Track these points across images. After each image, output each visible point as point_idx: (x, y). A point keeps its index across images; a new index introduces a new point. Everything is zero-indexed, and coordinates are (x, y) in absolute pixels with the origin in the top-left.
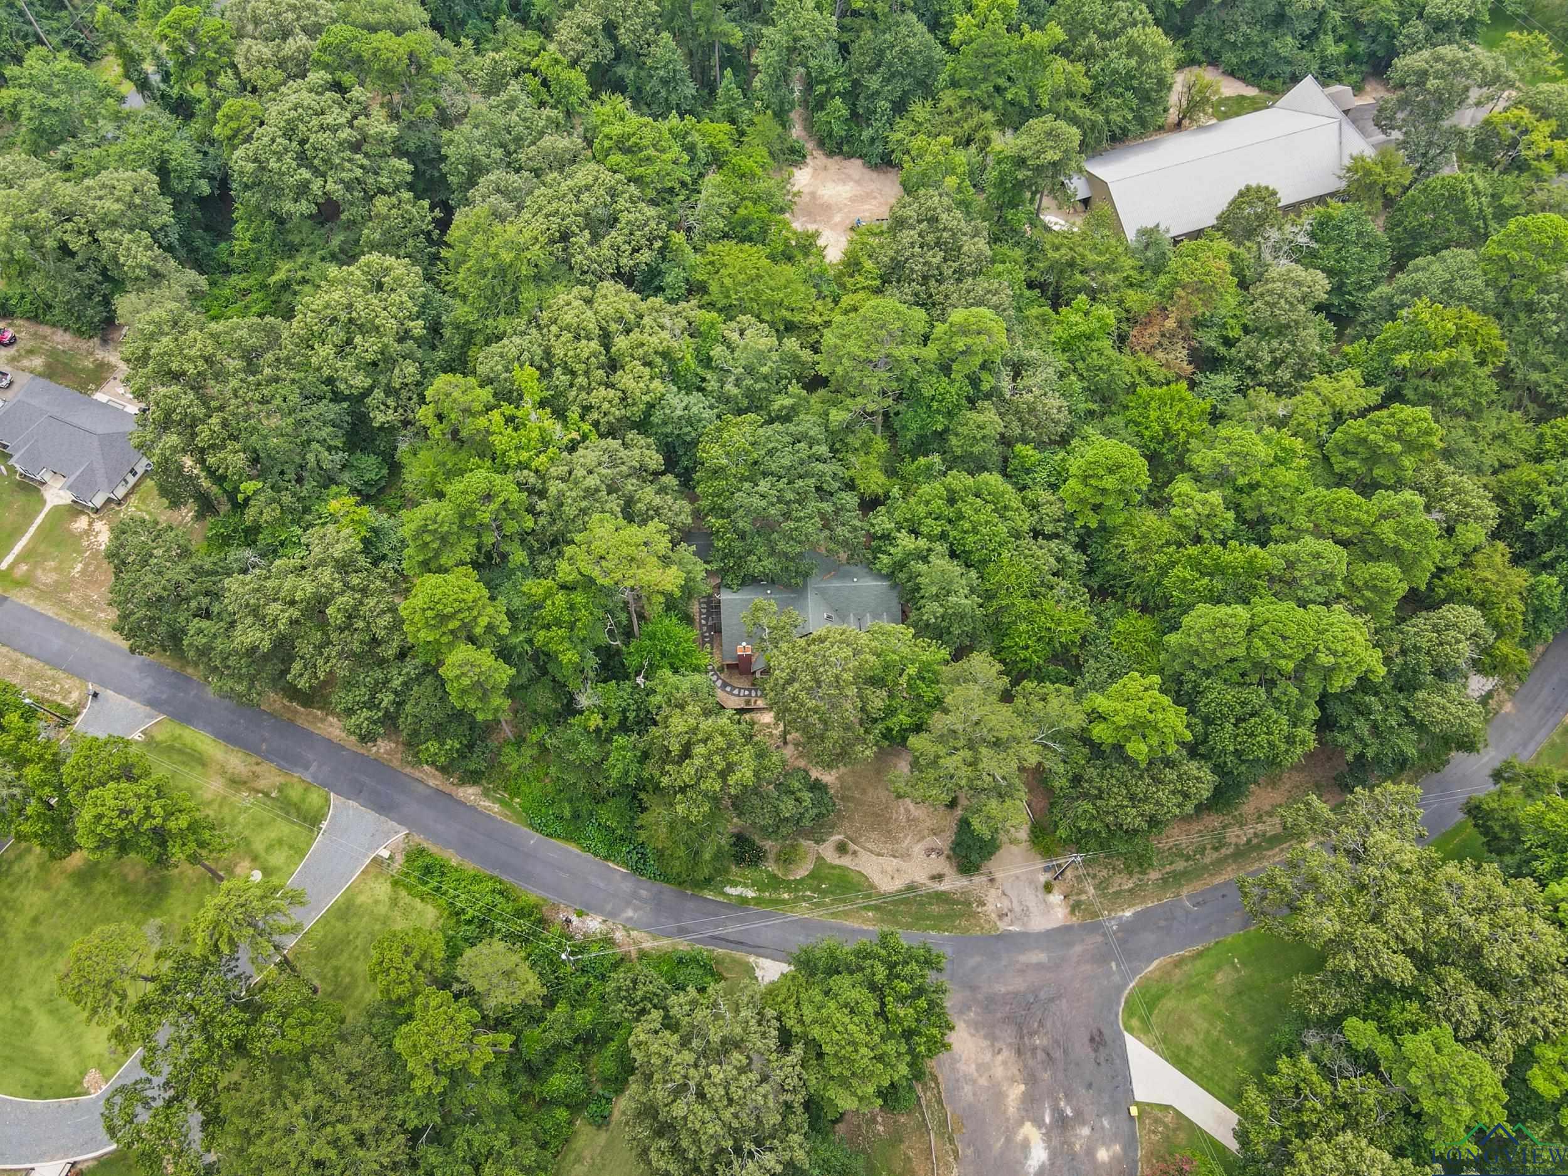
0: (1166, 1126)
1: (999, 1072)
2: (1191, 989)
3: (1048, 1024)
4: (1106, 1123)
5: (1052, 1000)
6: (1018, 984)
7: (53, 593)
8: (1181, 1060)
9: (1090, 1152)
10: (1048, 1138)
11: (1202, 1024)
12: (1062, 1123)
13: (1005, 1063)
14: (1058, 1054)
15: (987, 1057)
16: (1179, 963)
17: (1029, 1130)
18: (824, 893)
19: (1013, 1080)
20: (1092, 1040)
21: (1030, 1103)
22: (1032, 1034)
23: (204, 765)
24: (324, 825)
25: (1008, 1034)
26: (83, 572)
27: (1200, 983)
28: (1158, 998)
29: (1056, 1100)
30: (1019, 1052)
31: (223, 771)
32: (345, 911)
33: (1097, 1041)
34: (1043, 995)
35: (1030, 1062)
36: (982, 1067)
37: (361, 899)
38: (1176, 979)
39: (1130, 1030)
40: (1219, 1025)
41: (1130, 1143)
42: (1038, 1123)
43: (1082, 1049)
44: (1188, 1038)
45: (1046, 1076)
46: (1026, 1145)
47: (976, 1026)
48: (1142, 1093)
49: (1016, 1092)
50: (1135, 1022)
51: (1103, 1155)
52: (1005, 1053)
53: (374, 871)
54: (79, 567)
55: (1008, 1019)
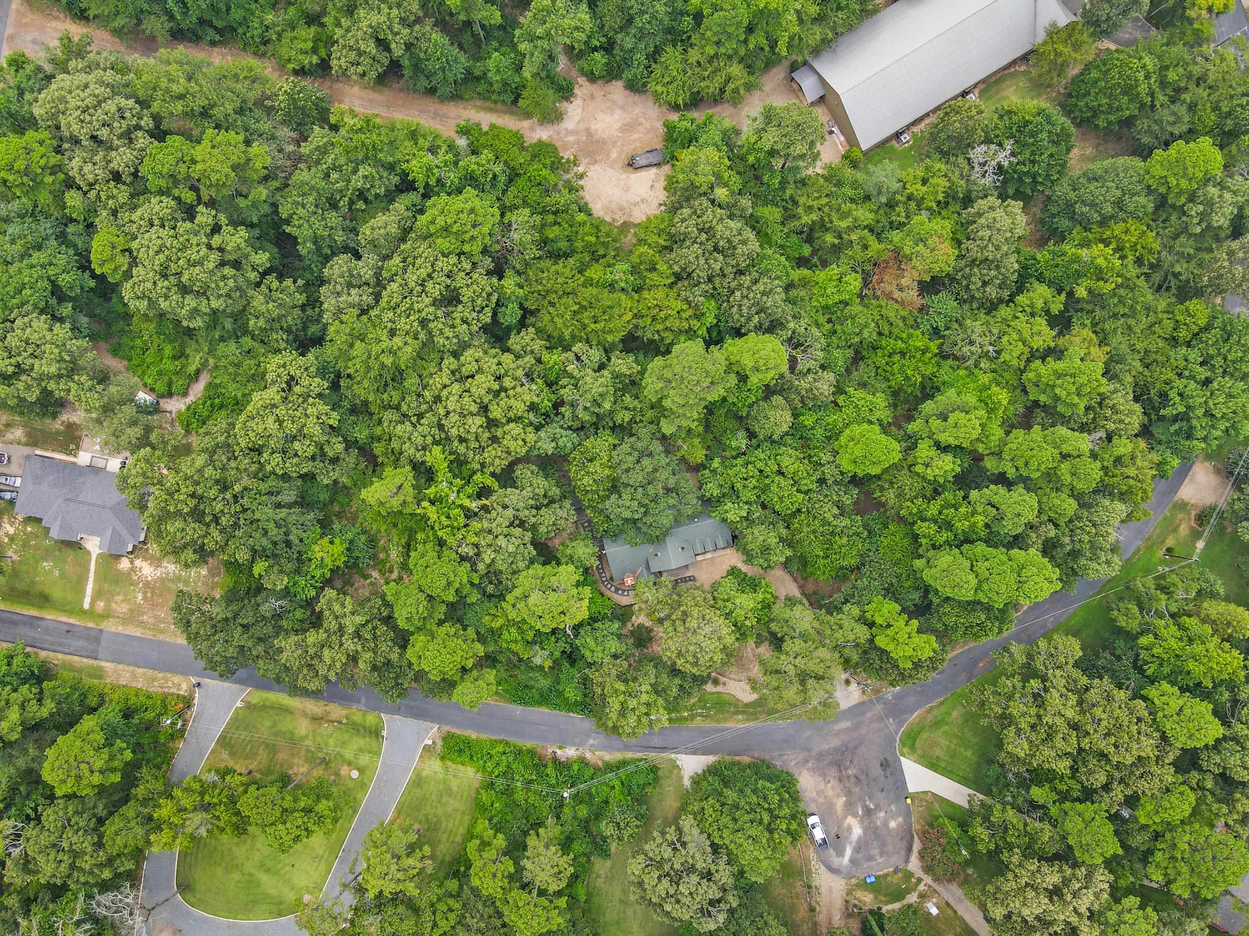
0: (927, 801)
1: (830, 793)
2: (937, 724)
3: (855, 762)
4: (893, 808)
5: (856, 748)
6: (835, 742)
7: (132, 617)
8: (933, 765)
9: (886, 825)
10: (861, 822)
11: (944, 742)
12: (868, 812)
13: (832, 788)
14: (863, 777)
15: (822, 786)
16: (929, 711)
17: (851, 820)
18: (709, 708)
19: (838, 796)
20: (882, 765)
21: (849, 808)
22: (846, 769)
23: (291, 713)
24: (384, 733)
25: (833, 772)
26: (145, 598)
27: (943, 720)
28: (919, 732)
29: (865, 801)
30: (840, 780)
31: (305, 714)
32: (418, 781)
33: (885, 765)
34: (850, 746)
35: (847, 784)
36: (819, 793)
37: (424, 774)
38: (929, 720)
39: (903, 755)
40: (955, 741)
41: (908, 814)
42: (855, 815)
43: (877, 771)
44: (938, 752)
45: (857, 790)
46: (849, 829)
47: (813, 770)
48: (912, 788)
49: (840, 802)
50: (905, 750)
51: (893, 824)
52: (832, 782)
53: (427, 754)
54: (140, 596)
55: (832, 763)
